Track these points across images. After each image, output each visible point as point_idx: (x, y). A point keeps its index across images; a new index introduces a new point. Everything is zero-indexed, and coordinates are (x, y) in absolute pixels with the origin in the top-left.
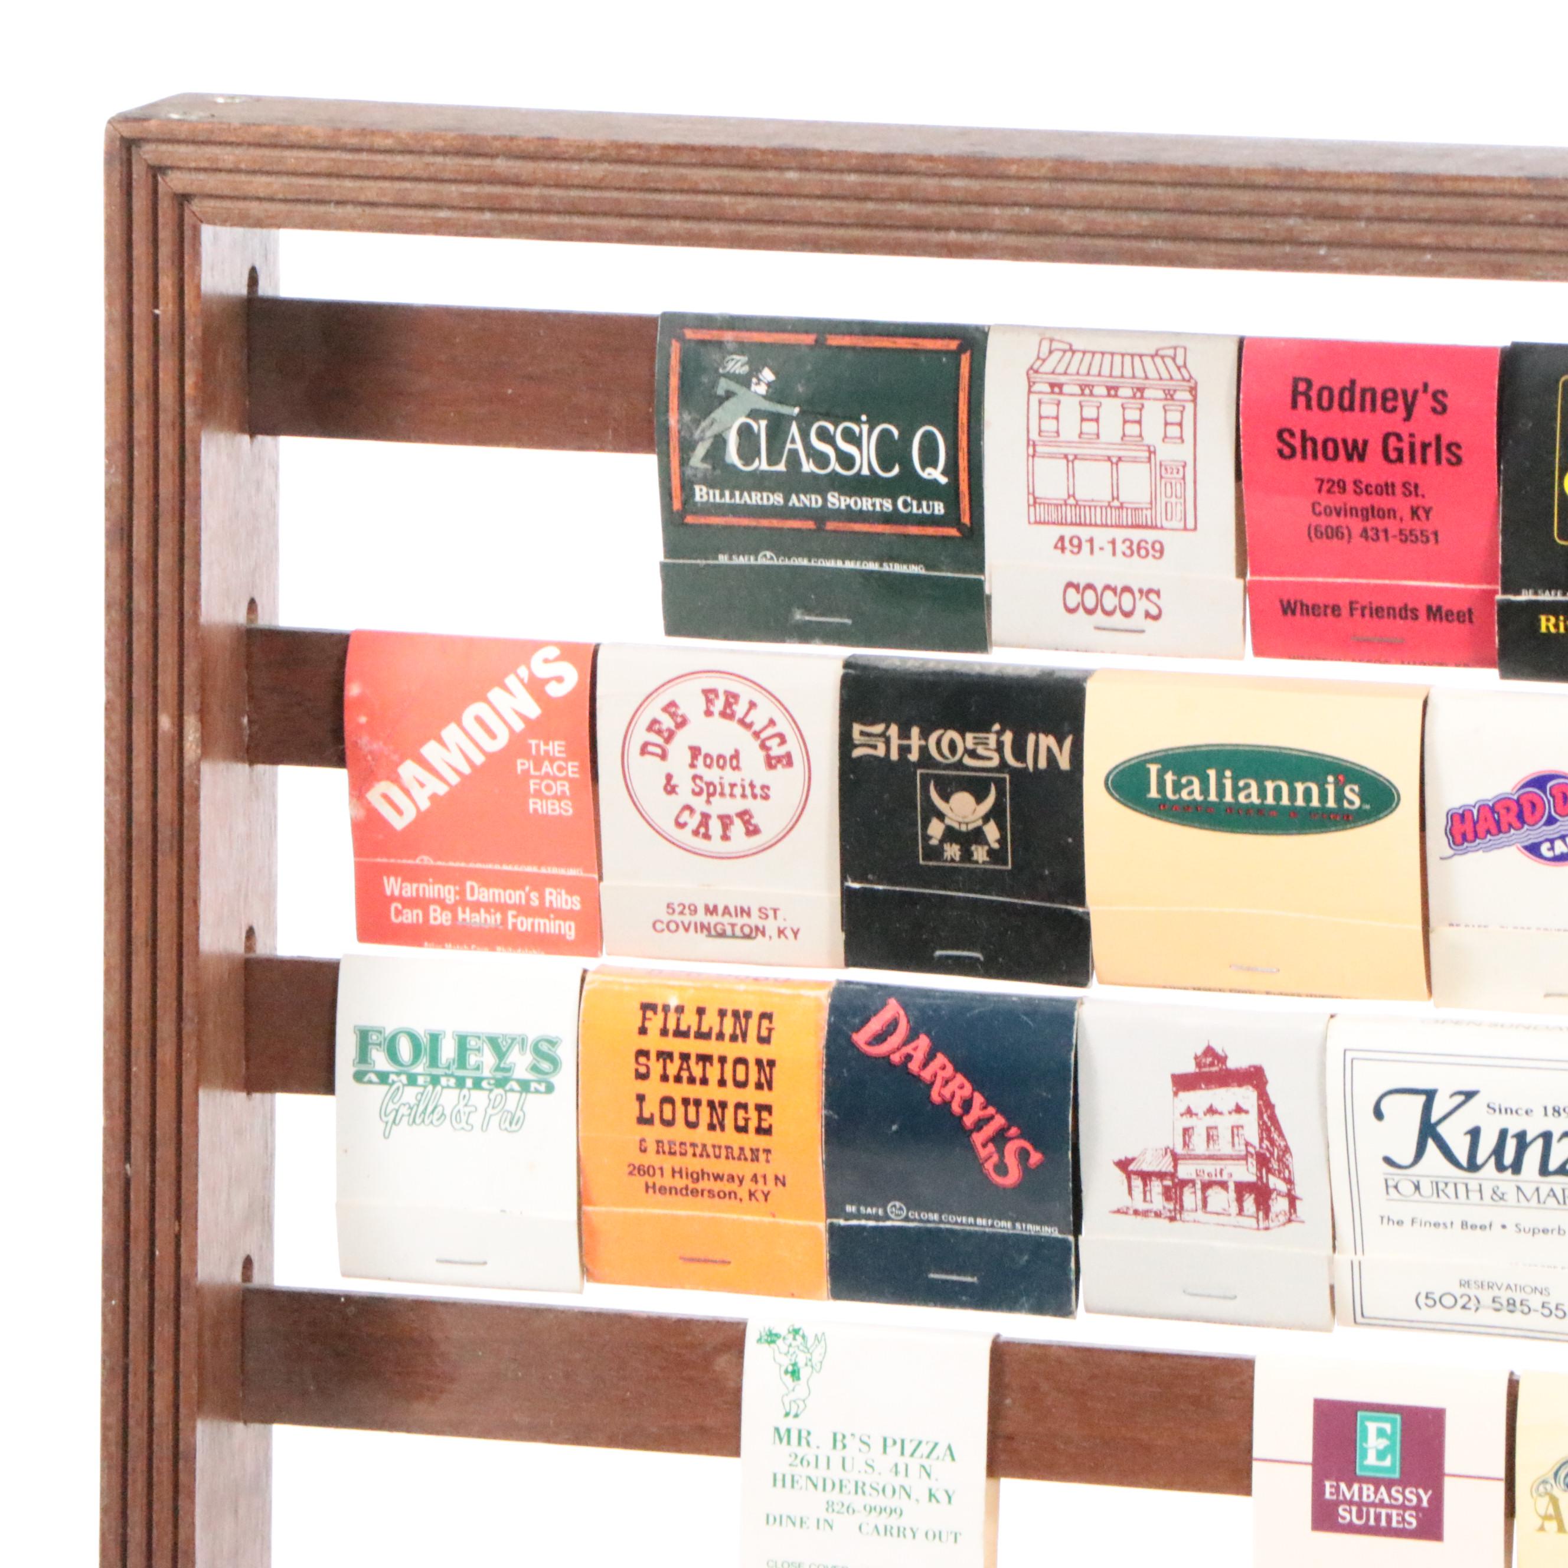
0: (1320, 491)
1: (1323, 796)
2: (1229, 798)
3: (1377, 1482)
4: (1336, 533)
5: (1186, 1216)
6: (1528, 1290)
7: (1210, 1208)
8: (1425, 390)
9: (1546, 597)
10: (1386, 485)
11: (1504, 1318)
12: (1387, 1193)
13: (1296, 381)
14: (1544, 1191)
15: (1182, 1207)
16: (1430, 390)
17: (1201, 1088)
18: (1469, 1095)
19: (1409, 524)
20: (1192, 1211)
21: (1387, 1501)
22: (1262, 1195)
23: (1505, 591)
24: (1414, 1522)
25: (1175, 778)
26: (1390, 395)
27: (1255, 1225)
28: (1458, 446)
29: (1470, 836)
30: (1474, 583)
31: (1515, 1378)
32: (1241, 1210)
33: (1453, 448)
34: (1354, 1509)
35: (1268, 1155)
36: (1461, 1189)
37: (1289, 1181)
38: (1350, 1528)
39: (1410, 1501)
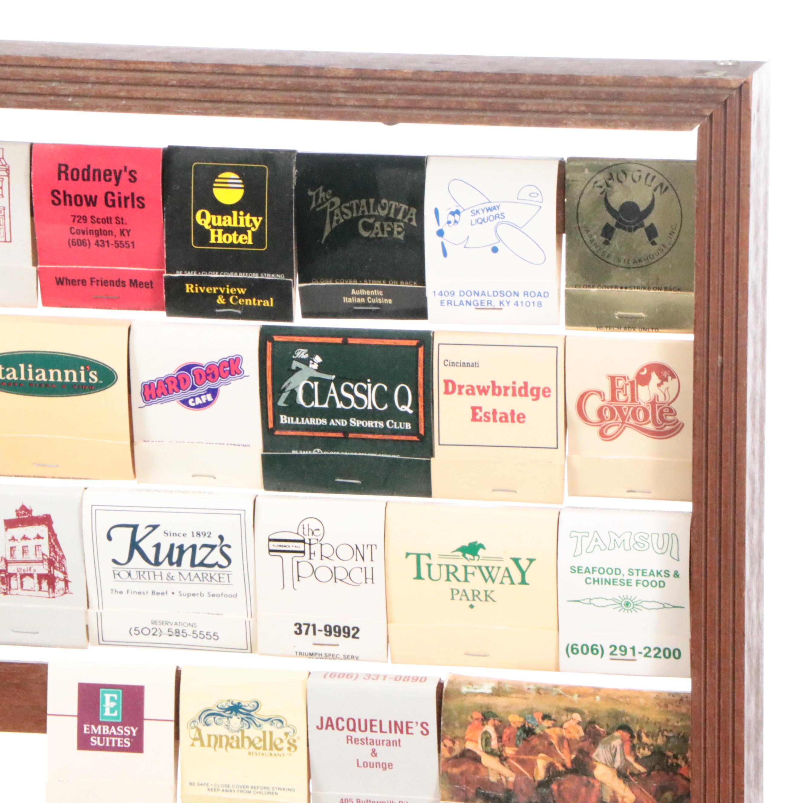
0: (74, 221)
1: (79, 377)
2: (31, 378)
3: (110, 724)
4: (82, 243)
5: (12, 592)
6: (186, 625)
7: (24, 588)
8: (125, 170)
9: (189, 274)
10: (107, 218)
11: (174, 639)
12: (115, 578)
13: (60, 165)
14: (193, 574)
15: (10, 587)
16: (128, 170)
17: (19, 527)
18: (155, 527)
19: (119, 238)
20: (15, 589)
21: (115, 733)
22: (51, 580)
23: (168, 272)
24: (129, 744)
25: (3, 368)
26: (108, 173)
27: (48, 596)
28: (143, 199)
29: (154, 395)
30: (153, 268)
31: (179, 669)
32: (40, 588)
33: (140, 200)
34: (99, 738)
35: (54, 560)
36: (152, 575)
37: (65, 573)
38: (97, 748)
39: (127, 733)
